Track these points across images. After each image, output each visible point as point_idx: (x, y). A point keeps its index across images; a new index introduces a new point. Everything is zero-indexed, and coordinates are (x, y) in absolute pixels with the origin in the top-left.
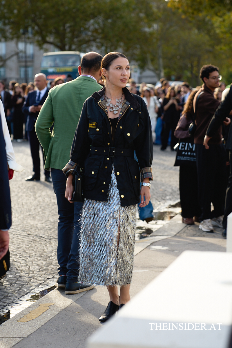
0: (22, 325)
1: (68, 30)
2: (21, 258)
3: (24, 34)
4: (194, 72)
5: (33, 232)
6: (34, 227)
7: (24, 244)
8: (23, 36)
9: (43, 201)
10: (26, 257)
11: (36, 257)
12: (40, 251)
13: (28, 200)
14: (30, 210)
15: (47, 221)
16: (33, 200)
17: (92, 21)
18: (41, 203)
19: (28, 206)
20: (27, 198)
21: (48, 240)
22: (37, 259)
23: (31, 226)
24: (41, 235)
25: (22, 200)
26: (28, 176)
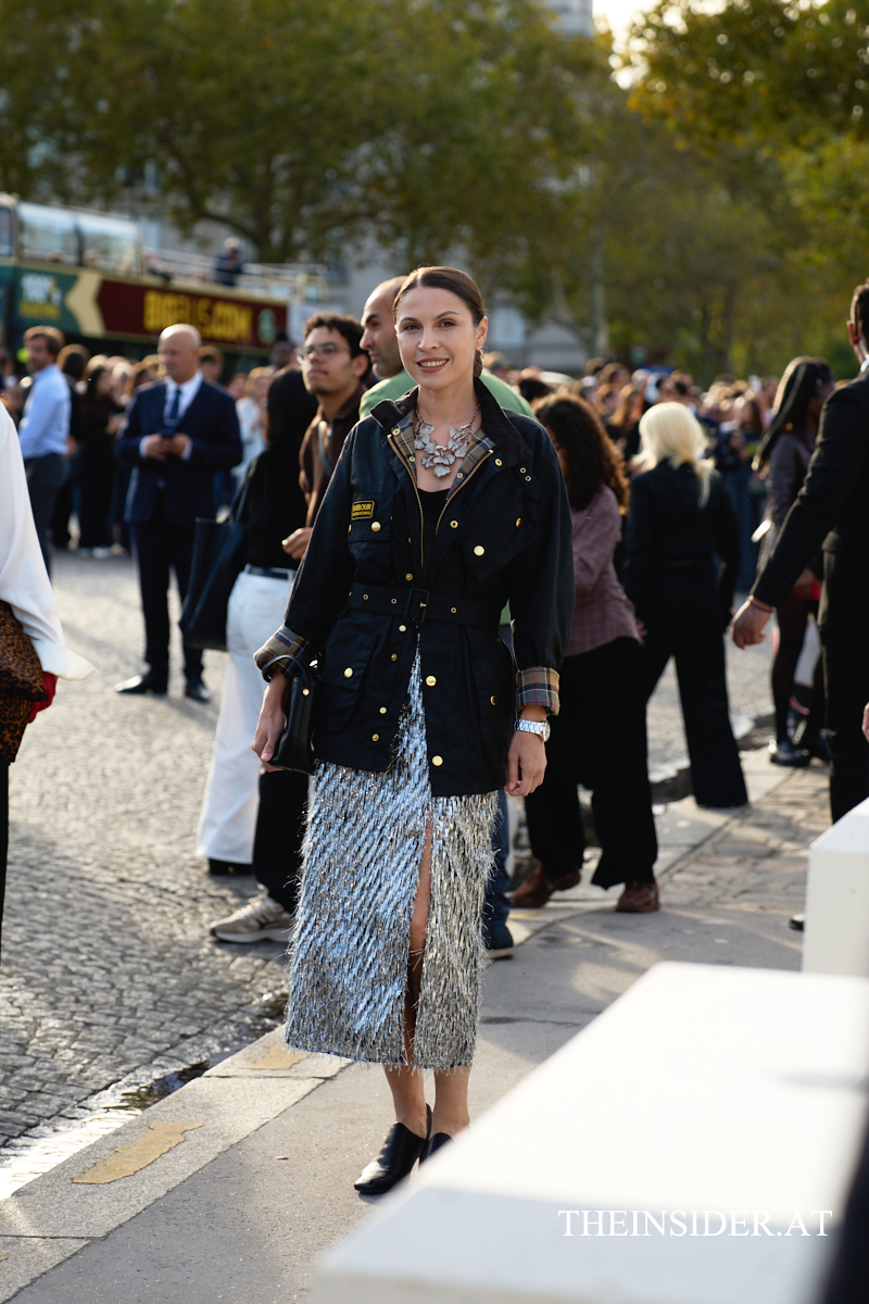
0: (87, 1194)
1: (283, 176)
2: (93, 963)
3: (129, 183)
4: (712, 336)
5: (137, 872)
6: (142, 855)
7: (106, 911)
8: (126, 192)
9: (177, 767)
10: (109, 957)
11: (145, 961)
12: (160, 940)
13: (124, 760)
14: (129, 797)
15: (187, 836)
16: (139, 761)
17: (365, 149)
18: (169, 773)
19: (122, 781)
20: (120, 753)
21: (187, 903)
22: (148, 965)
23: (133, 850)
24: (164, 885)
25: (104, 759)
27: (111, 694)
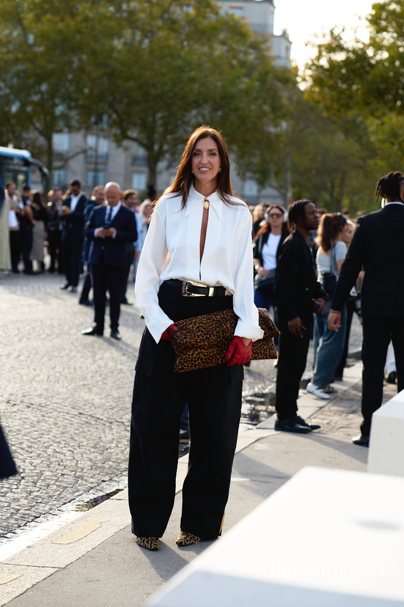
0: (58, 548)
1: (159, 122)
2: (66, 448)
3: (96, 123)
4: (335, 194)
5: (87, 410)
6: (89, 403)
7: (73, 426)
8: (95, 127)
9: (106, 366)
10: (73, 446)
11: (88, 448)
12: (95, 440)
13: (84, 363)
14: (85, 378)
15: (109, 396)
16: (90, 363)
17: (194, 112)
18: (102, 369)
19: (82, 372)
20: (82, 360)
21: (108, 424)
22: (89, 450)
23: (85, 401)
24: (98, 416)
25: (75, 362)
26: (86, 328)
27: (80, 335)
